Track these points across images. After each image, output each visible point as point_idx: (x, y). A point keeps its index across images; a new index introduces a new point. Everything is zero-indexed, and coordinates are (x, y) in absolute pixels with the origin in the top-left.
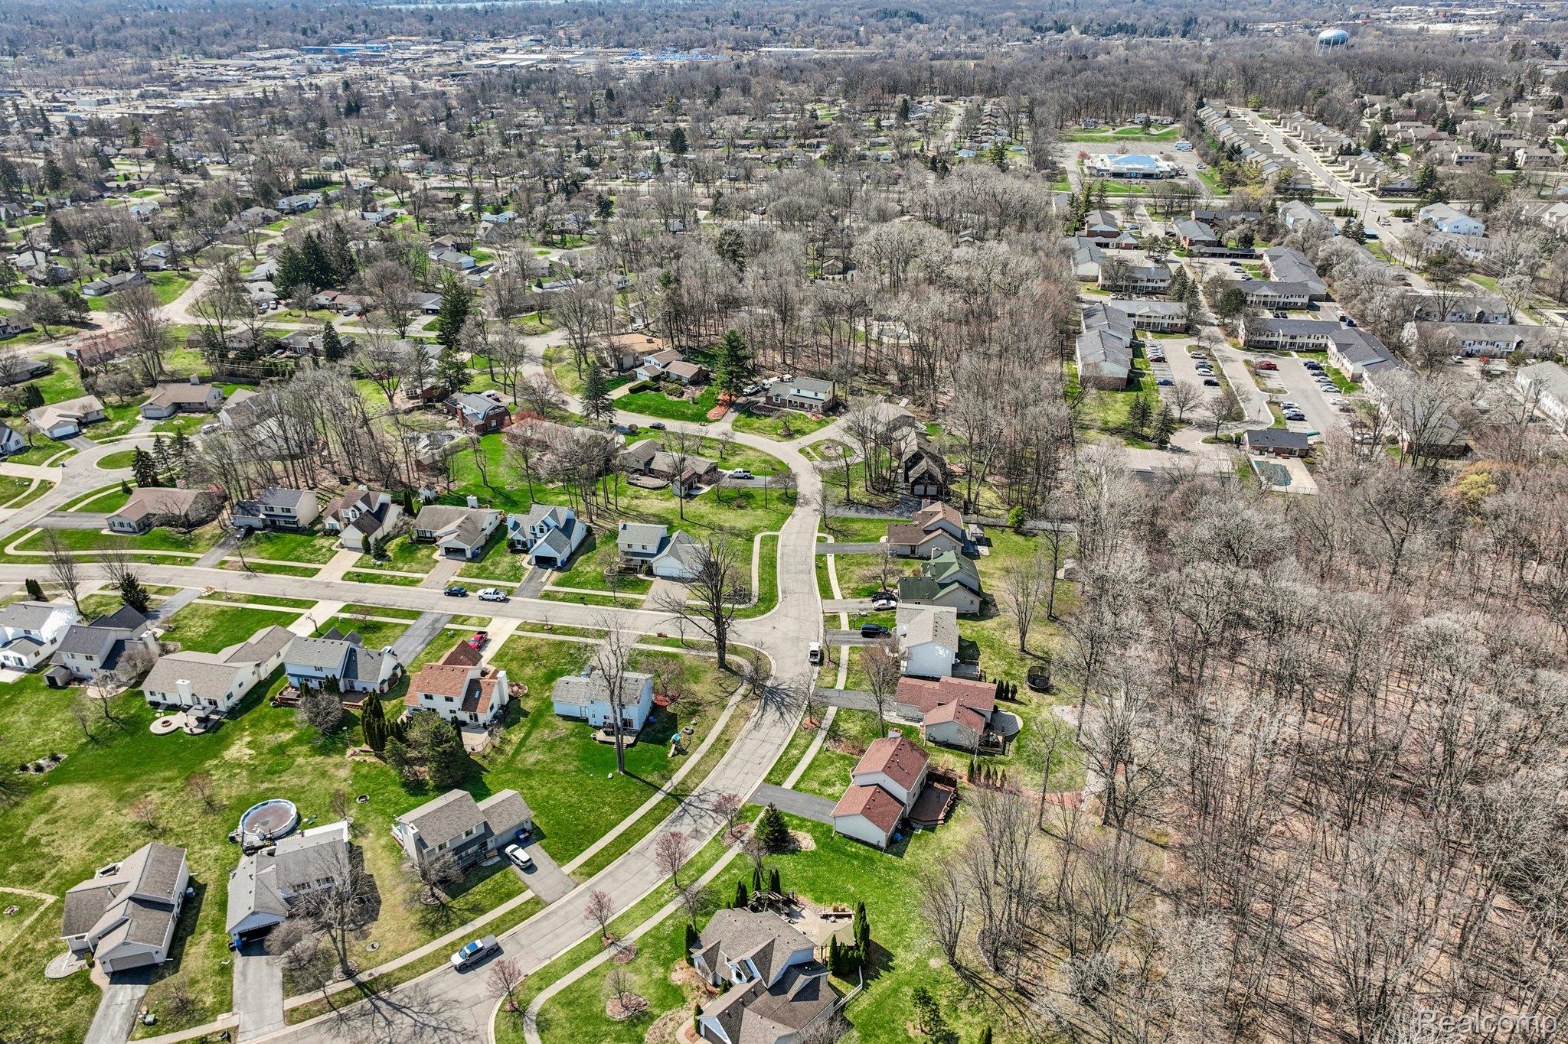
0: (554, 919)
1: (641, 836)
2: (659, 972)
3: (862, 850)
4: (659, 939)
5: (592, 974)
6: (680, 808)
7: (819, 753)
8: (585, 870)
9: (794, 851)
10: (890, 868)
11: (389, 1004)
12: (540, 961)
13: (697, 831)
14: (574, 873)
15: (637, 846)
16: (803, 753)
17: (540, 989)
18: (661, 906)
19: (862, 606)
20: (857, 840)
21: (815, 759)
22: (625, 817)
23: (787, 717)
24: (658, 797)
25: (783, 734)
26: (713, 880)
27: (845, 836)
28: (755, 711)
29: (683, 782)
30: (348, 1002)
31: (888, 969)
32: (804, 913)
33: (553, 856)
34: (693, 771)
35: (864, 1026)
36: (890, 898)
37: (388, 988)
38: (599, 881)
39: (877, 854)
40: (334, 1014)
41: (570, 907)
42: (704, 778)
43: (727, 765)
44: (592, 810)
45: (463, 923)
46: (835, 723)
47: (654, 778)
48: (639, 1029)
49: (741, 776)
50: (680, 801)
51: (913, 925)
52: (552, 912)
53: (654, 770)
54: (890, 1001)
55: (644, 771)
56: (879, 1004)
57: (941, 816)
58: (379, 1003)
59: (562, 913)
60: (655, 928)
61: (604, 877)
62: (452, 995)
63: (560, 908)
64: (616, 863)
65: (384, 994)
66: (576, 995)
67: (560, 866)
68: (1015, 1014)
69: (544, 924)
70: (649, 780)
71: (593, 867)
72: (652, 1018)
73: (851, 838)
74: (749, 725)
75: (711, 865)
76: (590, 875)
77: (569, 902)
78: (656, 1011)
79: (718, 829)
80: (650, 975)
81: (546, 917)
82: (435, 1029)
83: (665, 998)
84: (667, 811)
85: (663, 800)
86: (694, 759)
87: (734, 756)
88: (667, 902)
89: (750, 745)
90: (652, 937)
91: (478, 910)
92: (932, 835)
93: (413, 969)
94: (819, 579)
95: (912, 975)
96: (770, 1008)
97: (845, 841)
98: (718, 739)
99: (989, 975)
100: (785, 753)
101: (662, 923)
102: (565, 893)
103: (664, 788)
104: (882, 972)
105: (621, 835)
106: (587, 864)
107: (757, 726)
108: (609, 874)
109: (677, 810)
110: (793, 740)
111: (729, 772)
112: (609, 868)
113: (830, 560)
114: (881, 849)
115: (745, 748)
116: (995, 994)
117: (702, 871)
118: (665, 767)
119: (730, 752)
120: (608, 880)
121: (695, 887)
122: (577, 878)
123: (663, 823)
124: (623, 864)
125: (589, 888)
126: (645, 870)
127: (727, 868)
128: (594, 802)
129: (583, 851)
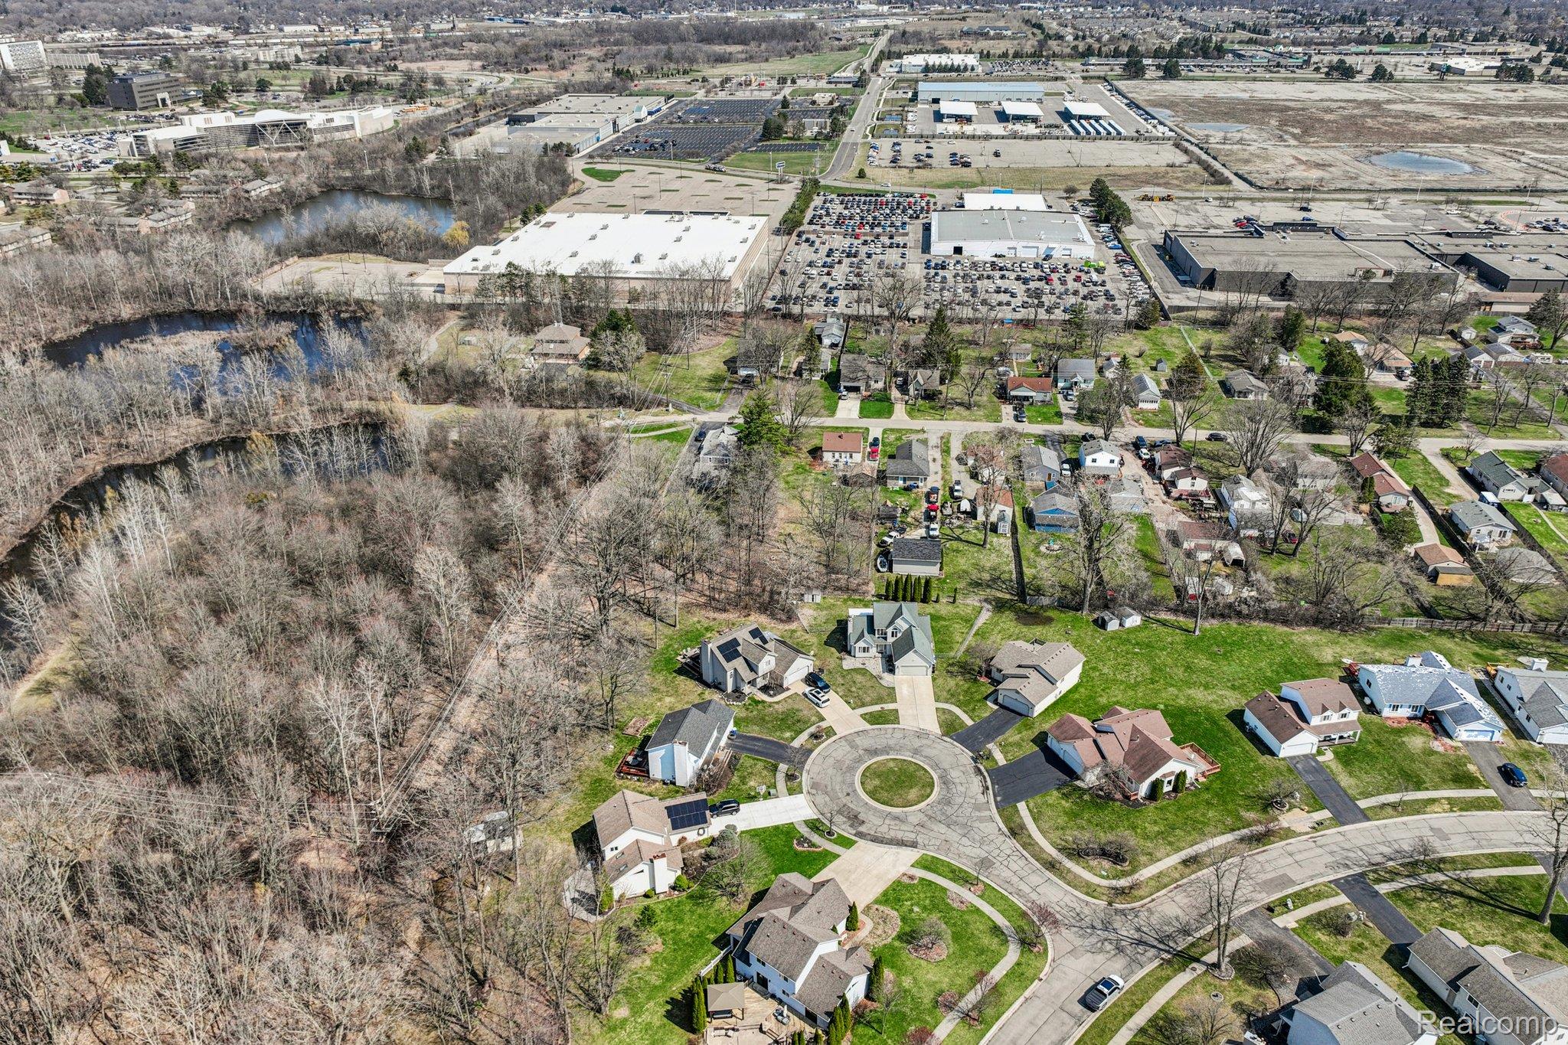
2: (907, 982)
11: (1154, 947)
12: (1034, 995)
17: (1018, 964)
30: (1193, 945)
35: (702, 945)
37: (1165, 962)
40: (1196, 935)
48: (908, 929)
56: (686, 964)
58: (1162, 946)
62: (1100, 958)
65: (1164, 955)
66: (979, 959)
69: (1054, 1038)
72: (899, 937)
78: (897, 944)
80: (915, 979)
82: (1093, 927)
83: (893, 956)
93: (1157, 981)
104: (679, 997)
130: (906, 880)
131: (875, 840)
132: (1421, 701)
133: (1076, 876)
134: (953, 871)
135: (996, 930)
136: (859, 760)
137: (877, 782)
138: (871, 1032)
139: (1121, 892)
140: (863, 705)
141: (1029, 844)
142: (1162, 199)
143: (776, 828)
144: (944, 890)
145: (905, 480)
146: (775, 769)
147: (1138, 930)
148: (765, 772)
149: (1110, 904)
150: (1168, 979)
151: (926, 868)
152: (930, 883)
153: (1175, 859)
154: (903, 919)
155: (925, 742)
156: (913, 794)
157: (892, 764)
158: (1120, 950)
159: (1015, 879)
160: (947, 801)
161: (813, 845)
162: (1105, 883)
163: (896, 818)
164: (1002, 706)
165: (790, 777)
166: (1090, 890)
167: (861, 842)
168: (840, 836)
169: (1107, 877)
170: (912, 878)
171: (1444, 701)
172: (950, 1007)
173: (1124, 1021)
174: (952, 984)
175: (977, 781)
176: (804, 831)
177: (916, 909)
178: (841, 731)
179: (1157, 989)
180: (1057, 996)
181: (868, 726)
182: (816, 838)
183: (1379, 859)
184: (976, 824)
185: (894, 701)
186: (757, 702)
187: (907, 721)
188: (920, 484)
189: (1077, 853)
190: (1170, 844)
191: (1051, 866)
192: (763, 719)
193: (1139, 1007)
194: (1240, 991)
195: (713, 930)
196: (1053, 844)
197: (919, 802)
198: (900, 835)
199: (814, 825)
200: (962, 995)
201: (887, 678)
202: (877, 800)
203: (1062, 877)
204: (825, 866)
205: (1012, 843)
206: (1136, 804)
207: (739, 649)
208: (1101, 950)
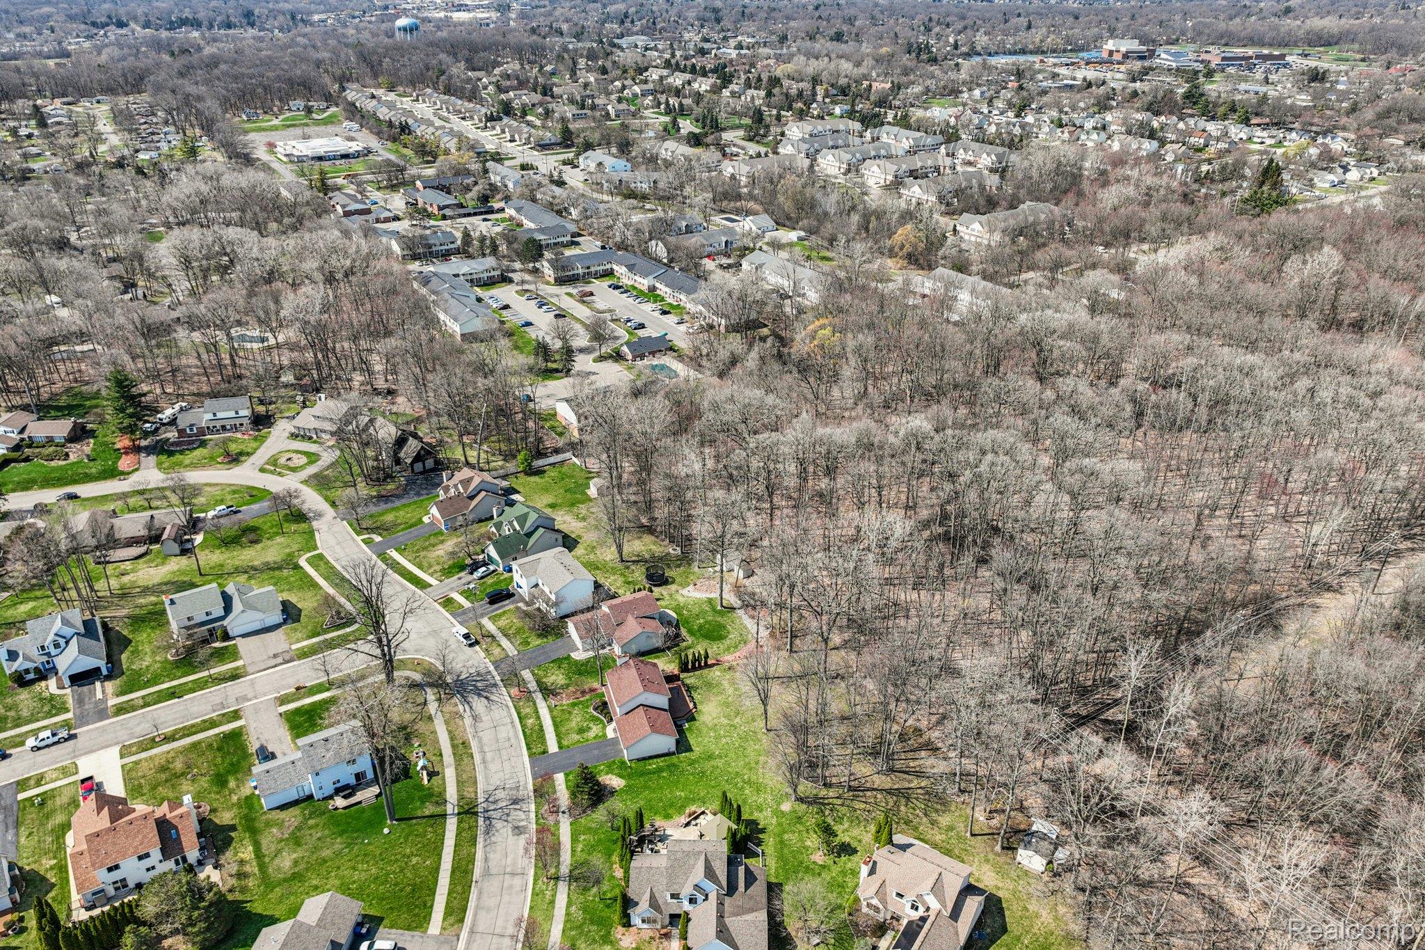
1: (472, 860)
3: (660, 762)
4: (580, 927)
6: (481, 821)
7: (551, 711)
8: (451, 920)
9: (613, 792)
10: (692, 762)
13: (517, 828)
14: (443, 928)
15: (477, 872)
16: (538, 718)
18: (552, 902)
19: (463, 581)
20: (651, 758)
21: (553, 718)
22: (440, 856)
23: (492, 697)
24: (451, 825)
25: (505, 713)
26: (573, 855)
27: (639, 760)
28: (461, 707)
29: (461, 798)
31: (763, 831)
32: (668, 832)
33: (408, 929)
34: (460, 783)
36: (713, 783)
38: (474, 920)
39: (674, 759)
42: (475, 782)
43: (484, 761)
44: (402, 871)
46: (539, 683)
47: (429, 809)
49: (506, 764)
50: (476, 814)
51: (747, 792)
53: (423, 803)
54: (786, 851)
55: (416, 809)
56: (781, 857)
57: (691, 705)
60: (566, 922)
61: (475, 915)
64: (473, 896)
67: (425, 932)
68: (863, 806)
70: (427, 813)
71: (456, 912)
73: (644, 759)
74: (468, 721)
75: (559, 845)
76: (462, 920)
79: (533, 815)
84: (473, 828)
85: (460, 822)
86: (450, 774)
87: (482, 752)
88: (554, 896)
89: (487, 736)
90: (572, 929)
92: (697, 723)
94: (402, 575)
95: (780, 824)
96: (738, 907)
97: (642, 763)
98: (454, 746)
99: (823, 793)
100: (523, 726)
101: (568, 914)
103: (449, 811)
104: (761, 836)
105: (453, 872)
106: (449, 912)
107: (475, 718)
108: (477, 907)
109: (481, 823)
110: (519, 713)
111: (493, 767)
112: (471, 904)
113: (394, 554)
114: (673, 754)
115: (485, 740)
116: (839, 802)
117: (557, 854)
118: (432, 795)
119: (475, 749)
120: (482, 914)
121: (565, 870)
122: (451, 931)
123: (480, 840)
124: (480, 893)
125: (472, 932)
126: (506, 884)
127: (574, 839)
128: (397, 861)
129: (432, 906)
138: (609, 895)
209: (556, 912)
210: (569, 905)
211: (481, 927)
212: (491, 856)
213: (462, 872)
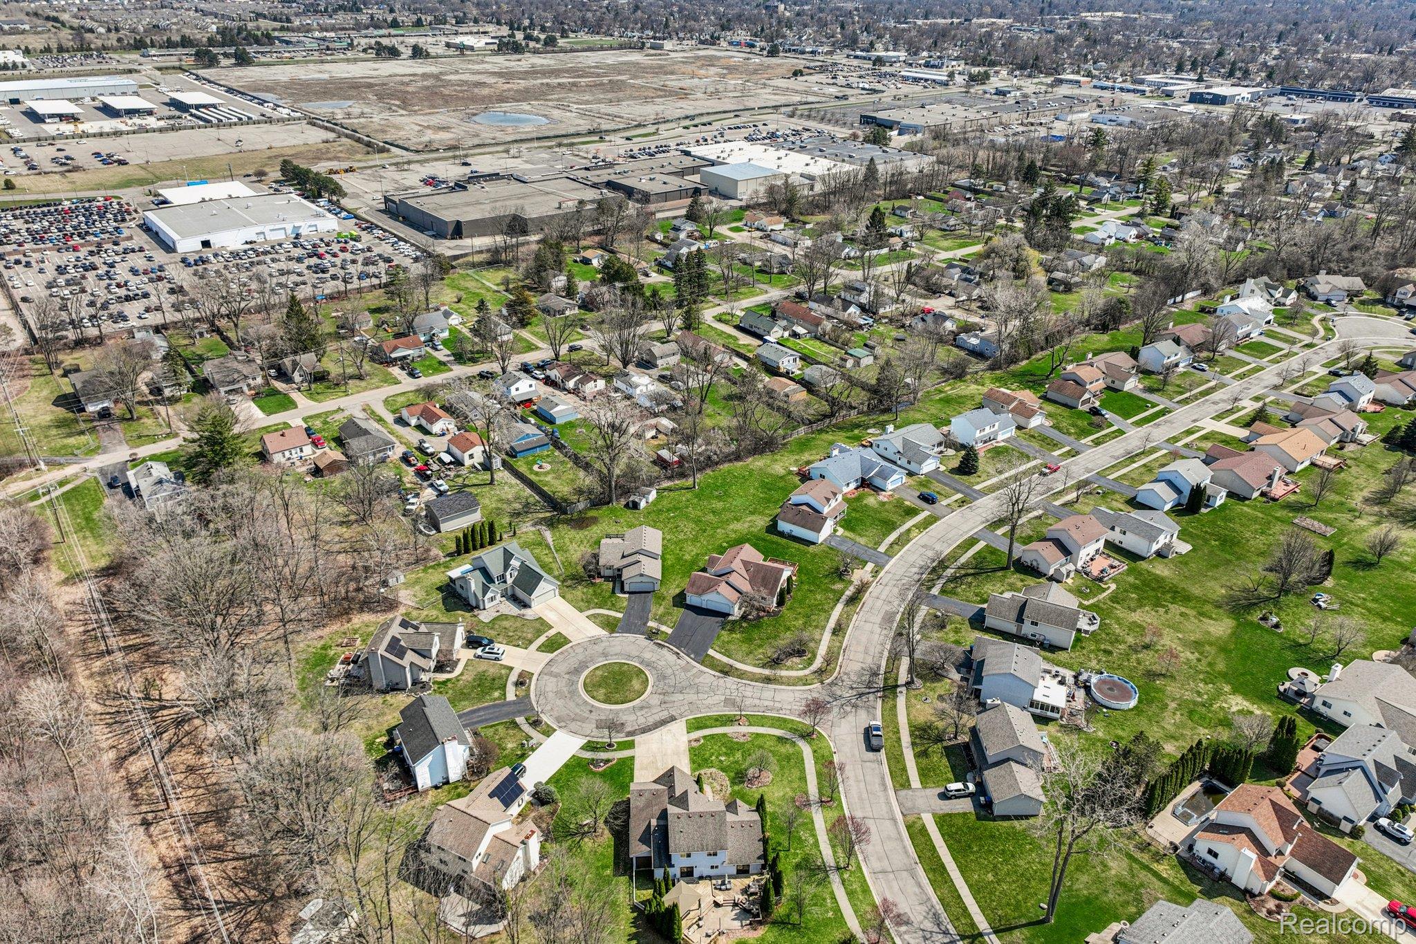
0: (877, 787)
1: (933, 882)
5: (803, 779)
6: (952, 930)
11: (869, 693)
12: (842, 764)
14: (920, 819)
15: (922, 873)
17: (815, 752)
22: (970, 886)
26: (832, 893)
30: (885, 679)
31: (631, 937)
32: (737, 923)
33: (950, 815)
37: (883, 698)
40: (882, 672)
41: (882, 800)
45: (913, 744)
47: (1019, 937)
48: (732, 774)
50: (962, 937)
52: (885, 789)
55: (1034, 936)
58: (873, 690)
59: (881, 794)
61: (899, 833)
62: (851, 717)
63: (887, 798)
64: (911, 849)
65: (879, 694)
66: (792, 764)
67: (934, 815)
69: (877, 781)
70: (1017, 933)
71: (918, 833)
72: (733, 783)
75: (853, 906)
76: (908, 827)
77: (888, 803)
78: (736, 788)
80: (770, 802)
81: (884, 785)
83: (742, 797)
84: (955, 919)
85: (974, 925)
88: (835, 852)
90: (806, 824)
91: (921, 755)
93: (890, 711)
101: (814, 836)
102: (900, 804)
103: (994, 936)
104: (634, 930)
105: (944, 867)
106: (923, 831)
109: (950, 927)
112: (908, 842)
117: (850, 894)
120: (893, 834)
121: (835, 878)
122: (911, 819)
123: (939, 908)
124: (906, 852)
125: (894, 820)
126: (886, 862)
127: (837, 910)
128: (1008, 874)
129: (943, 835)
130: (694, 744)
131: (645, 730)
132: (859, 475)
133: (789, 678)
134: (717, 720)
135: (780, 739)
136: (572, 683)
137: (603, 691)
139: (820, 672)
140: (531, 642)
141: (741, 675)
142: (346, 171)
143: (566, 766)
144: (724, 735)
145: (374, 454)
146: (516, 725)
147: (852, 688)
148: (511, 732)
149: (822, 683)
150: (895, 706)
151: (698, 728)
152: (712, 736)
153: (827, 636)
154: (723, 770)
155: (603, 644)
156: (636, 684)
157: (599, 673)
158: (855, 706)
159: (757, 702)
160: (662, 677)
161: (608, 761)
162: (807, 672)
163: (642, 708)
164: (629, 593)
165: (536, 723)
166: (804, 681)
167: (638, 739)
168: (618, 743)
169: (805, 668)
170: (697, 740)
171: (871, 469)
172: (808, 804)
173: (900, 746)
174: (793, 790)
175: (665, 651)
176: (588, 755)
177: (723, 758)
178: (535, 669)
179: (896, 715)
180: (853, 755)
181: (551, 656)
182: (603, 755)
183: (917, 577)
184: (697, 681)
185: (551, 627)
186: (445, 683)
187: (576, 638)
188: (390, 453)
189: (775, 663)
190: (816, 627)
191: (768, 680)
192: (462, 693)
193: (898, 732)
194: (933, 690)
195: (605, 867)
196: (755, 665)
197: (646, 688)
198: (657, 718)
199: (591, 746)
200: (806, 793)
201: (529, 613)
202: (616, 703)
203: (782, 683)
204: (632, 770)
205: (730, 681)
206: (775, 614)
207: (402, 643)
208: (846, 713)
209: (826, 837)
210: (816, 844)
211: (888, 823)
212: (917, 890)
213: (937, 871)
